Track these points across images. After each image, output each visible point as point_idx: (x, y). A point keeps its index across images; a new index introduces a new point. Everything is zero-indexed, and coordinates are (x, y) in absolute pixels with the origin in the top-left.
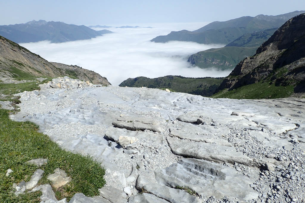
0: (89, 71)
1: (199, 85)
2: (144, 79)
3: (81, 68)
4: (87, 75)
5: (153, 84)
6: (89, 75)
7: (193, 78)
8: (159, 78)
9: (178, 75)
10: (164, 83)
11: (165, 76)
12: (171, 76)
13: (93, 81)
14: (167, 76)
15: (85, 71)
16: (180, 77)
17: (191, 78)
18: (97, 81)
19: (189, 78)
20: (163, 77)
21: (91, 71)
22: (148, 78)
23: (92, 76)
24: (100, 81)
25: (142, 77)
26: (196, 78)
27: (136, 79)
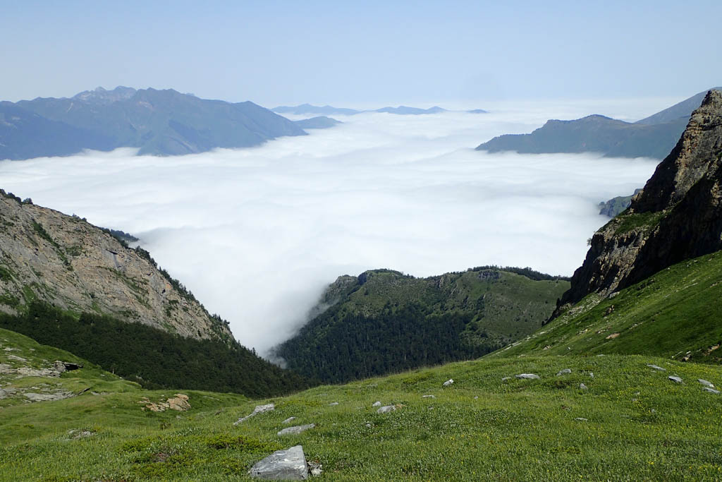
0: (64, 217)
2: (390, 279)
3: (29, 202)
4: (50, 232)
5: (424, 299)
6: (62, 234)
8: (446, 276)
9: (522, 267)
10: (461, 297)
11: (470, 270)
12: (492, 268)
13: (73, 263)
14: (476, 269)
15: (41, 214)
16: (527, 272)
18: (95, 263)
20: (461, 274)
21: (75, 219)
22: (405, 274)
23: (72, 241)
24: (112, 264)
25: (385, 271)
27: (363, 278)
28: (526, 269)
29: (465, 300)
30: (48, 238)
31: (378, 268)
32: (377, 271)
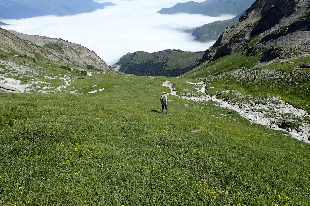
0: (76, 44)
1: (198, 59)
2: (143, 54)
3: (67, 41)
4: (73, 48)
5: (152, 59)
6: (76, 49)
7: (192, 52)
8: (157, 52)
9: (177, 49)
10: (162, 58)
11: (164, 50)
12: (170, 50)
13: (80, 55)
14: (165, 50)
15: (71, 44)
16: (178, 51)
17: (189, 52)
18: (84, 55)
19: (188, 52)
20: (161, 52)
21: (78, 45)
22: (146, 52)
23: (79, 50)
24: (88, 55)
25: (141, 51)
26: (195, 52)
27: (135, 54)
28: (178, 50)
29: (163, 58)
30: (73, 50)
31: (139, 51)
32: (139, 52)
